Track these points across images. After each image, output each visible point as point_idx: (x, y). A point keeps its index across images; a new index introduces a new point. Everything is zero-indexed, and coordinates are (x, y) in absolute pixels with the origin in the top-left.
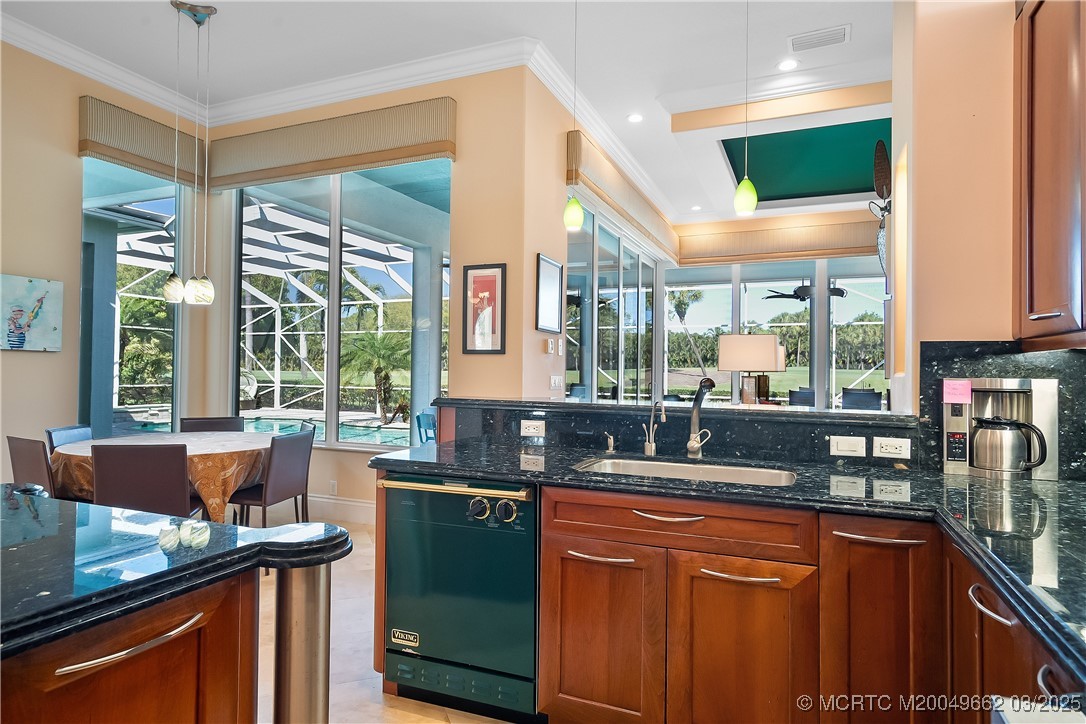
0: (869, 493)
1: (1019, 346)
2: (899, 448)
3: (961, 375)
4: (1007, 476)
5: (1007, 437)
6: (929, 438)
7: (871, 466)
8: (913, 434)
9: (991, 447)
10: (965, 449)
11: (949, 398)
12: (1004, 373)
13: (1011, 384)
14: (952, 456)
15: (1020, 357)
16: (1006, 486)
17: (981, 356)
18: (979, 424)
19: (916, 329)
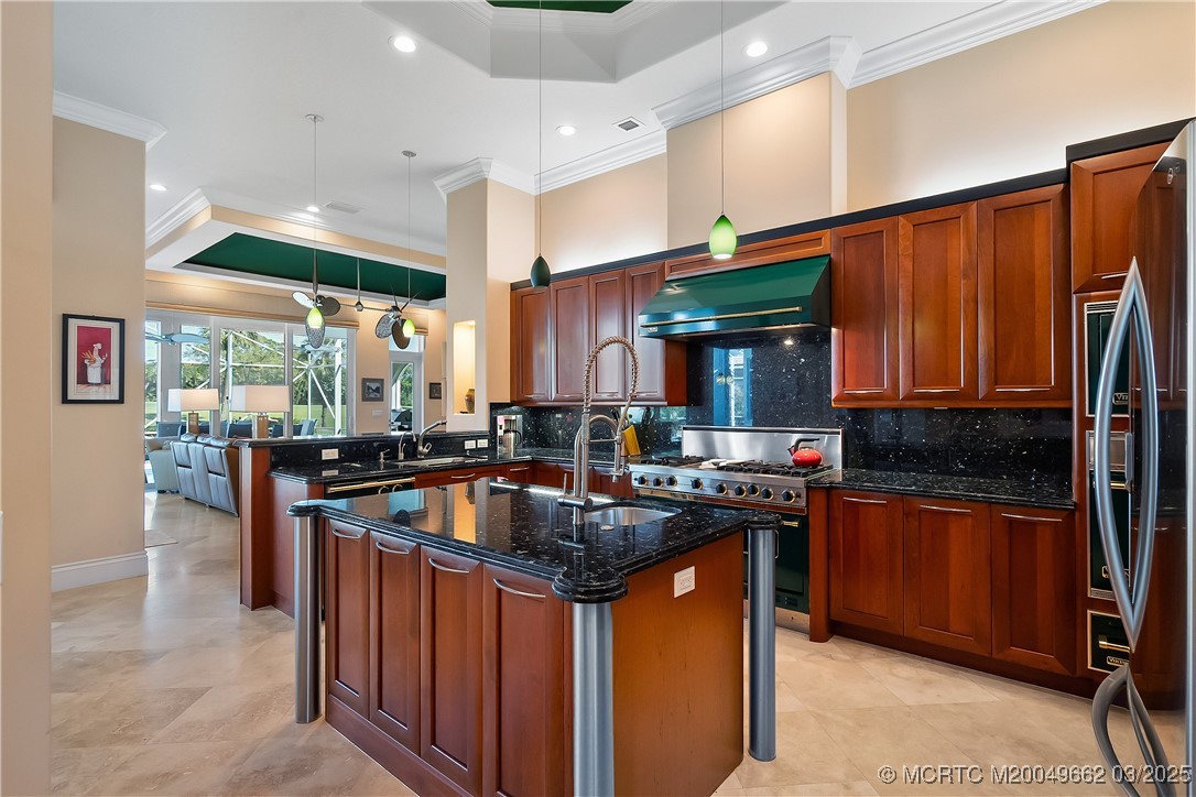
1: (512, 404)
2: (485, 443)
3: (501, 414)
4: (512, 448)
5: (512, 435)
6: (493, 438)
7: (477, 451)
8: (488, 437)
9: (509, 439)
10: (502, 441)
11: (499, 423)
12: (510, 413)
13: (513, 417)
14: (500, 444)
15: (513, 408)
16: (512, 452)
17: (505, 407)
18: (505, 432)
19: (488, 398)
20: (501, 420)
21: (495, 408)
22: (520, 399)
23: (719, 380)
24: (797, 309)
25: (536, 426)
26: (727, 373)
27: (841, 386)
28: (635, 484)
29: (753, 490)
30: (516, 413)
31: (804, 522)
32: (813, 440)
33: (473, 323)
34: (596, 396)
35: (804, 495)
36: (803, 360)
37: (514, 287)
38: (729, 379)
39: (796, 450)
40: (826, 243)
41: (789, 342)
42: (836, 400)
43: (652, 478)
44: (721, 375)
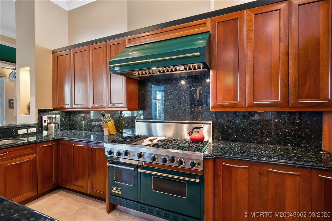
0: (28, 140)
1: (54, 110)
2: (34, 130)
3: (45, 115)
4: (53, 132)
5: (53, 125)
6: (40, 127)
7: (28, 135)
8: (36, 127)
9: (51, 127)
10: (46, 128)
11: (44, 119)
12: (52, 114)
13: (54, 116)
14: (45, 130)
15: (54, 111)
16: (53, 134)
17: (48, 111)
18: (48, 123)
19: (36, 106)
20: (45, 118)
21: (41, 112)
22: (58, 107)
23: (153, 101)
24: (198, 53)
25: (69, 120)
26: (156, 99)
27: (215, 100)
28: (107, 154)
29: (173, 160)
30: (56, 114)
31: (202, 179)
32: (200, 128)
33: (28, 68)
34: (110, 106)
35: (202, 163)
36: (193, 88)
37: (54, 52)
38: (157, 101)
39: (192, 134)
40: (208, 25)
41: (183, 82)
42: (213, 107)
43: (116, 152)
44: (154, 99)
